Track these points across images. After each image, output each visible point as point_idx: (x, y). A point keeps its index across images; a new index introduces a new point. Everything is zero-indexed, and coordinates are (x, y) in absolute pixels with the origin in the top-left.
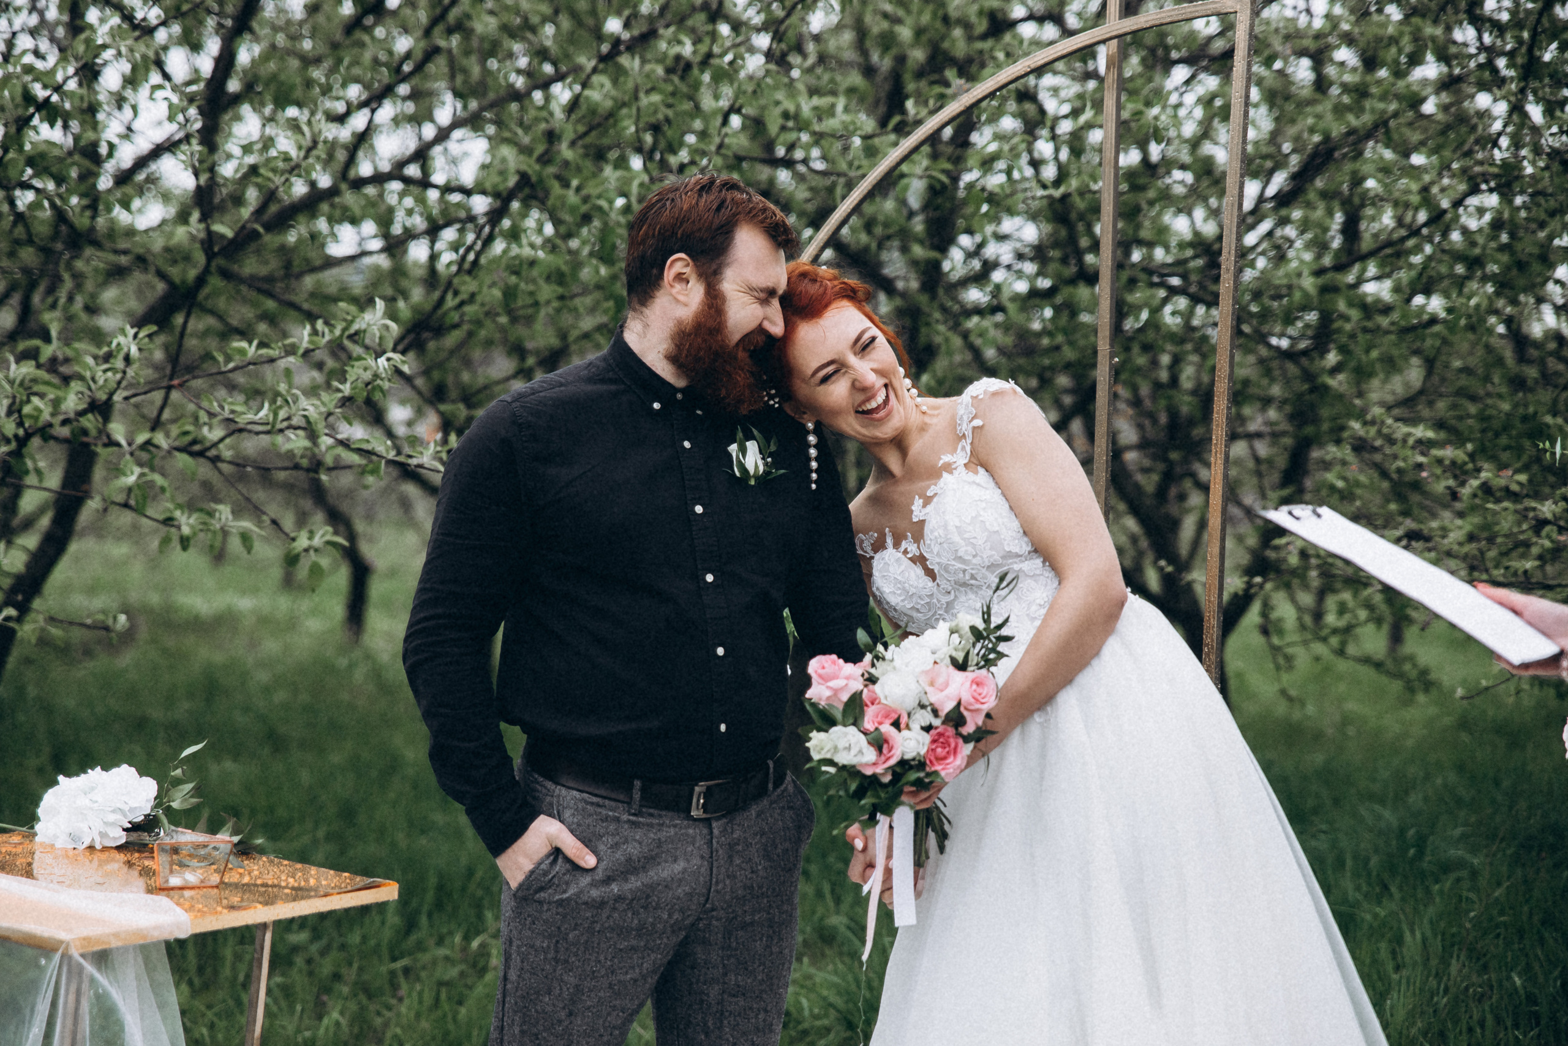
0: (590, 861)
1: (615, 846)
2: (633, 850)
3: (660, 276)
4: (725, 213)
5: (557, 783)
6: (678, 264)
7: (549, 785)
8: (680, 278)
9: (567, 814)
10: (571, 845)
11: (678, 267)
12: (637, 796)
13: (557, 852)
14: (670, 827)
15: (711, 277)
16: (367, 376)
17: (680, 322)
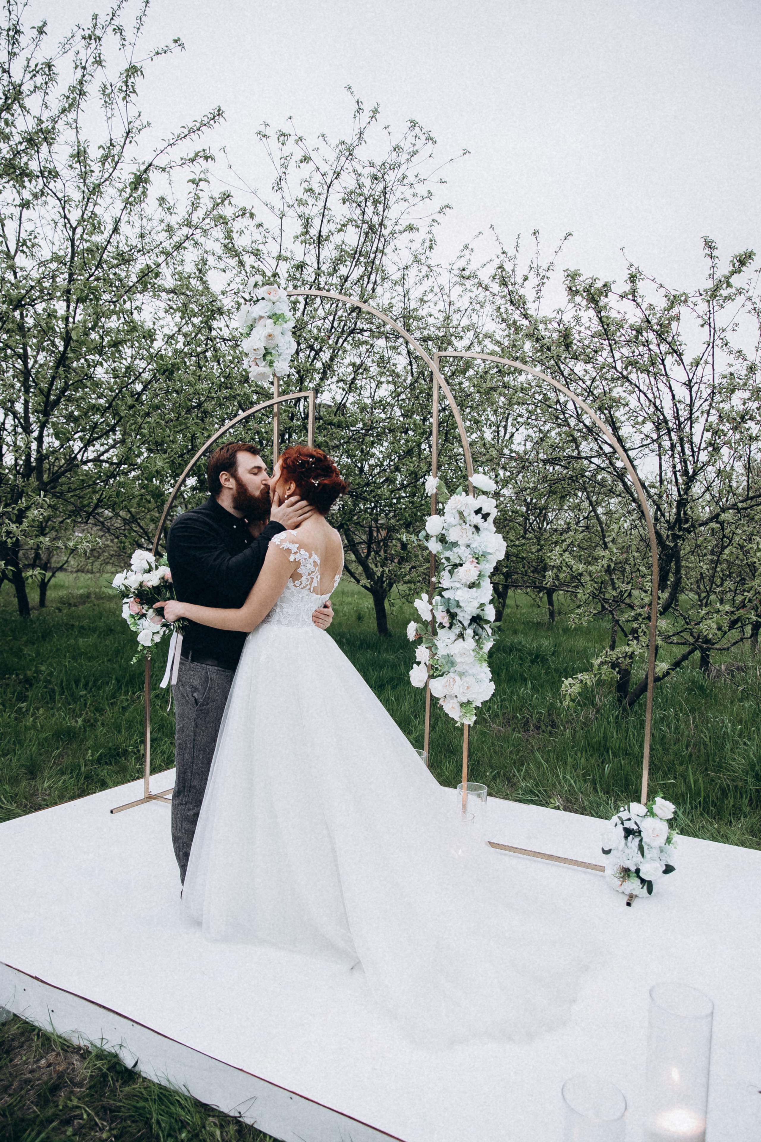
4: (230, 451)
8: (226, 480)
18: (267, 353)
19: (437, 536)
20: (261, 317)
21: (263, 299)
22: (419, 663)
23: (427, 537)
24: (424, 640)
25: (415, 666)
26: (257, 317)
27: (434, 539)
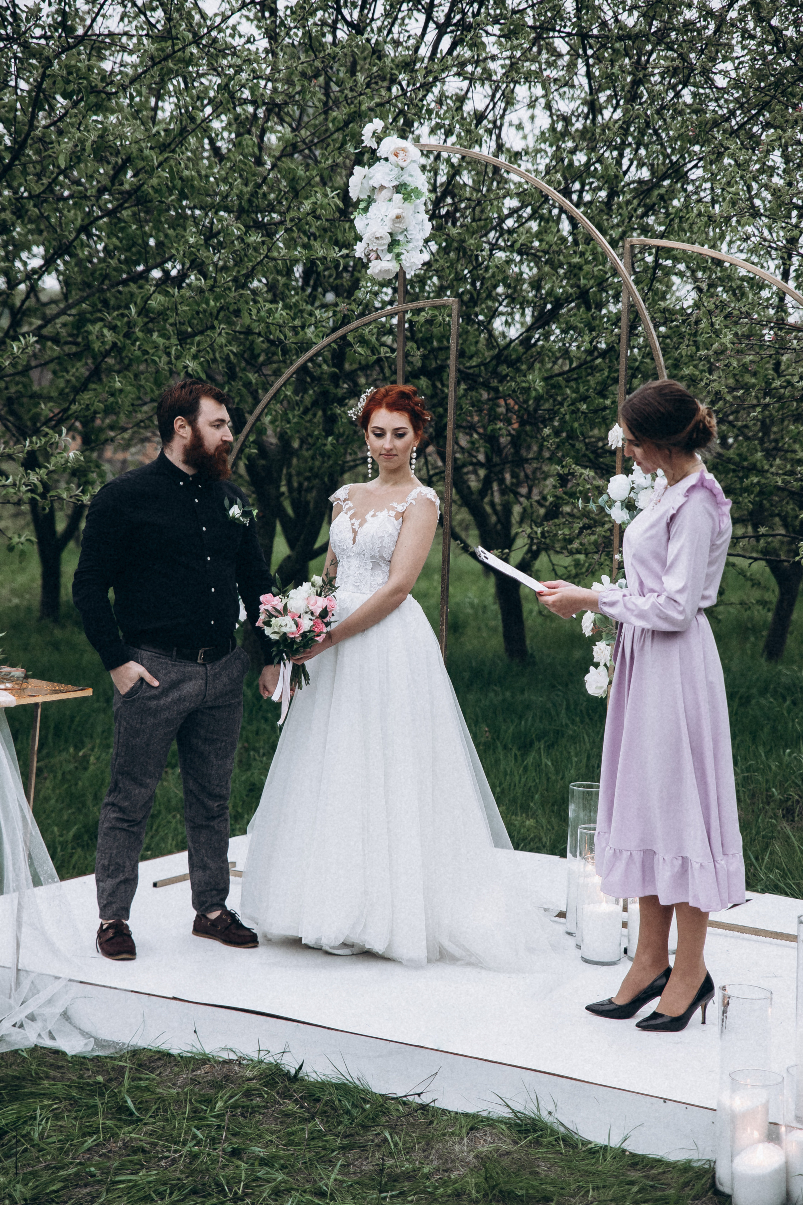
0: (156, 683)
1: (166, 674)
2: (173, 676)
3: (173, 428)
4: (194, 395)
5: (139, 648)
6: (179, 421)
7: (136, 650)
8: (181, 426)
9: (145, 662)
10: (148, 677)
11: (179, 423)
12: (174, 653)
13: (142, 680)
14: (190, 668)
15: (193, 423)
16: (63, 461)
17: (185, 446)
18: (393, 243)
19: (622, 502)
20: (382, 187)
21: (386, 159)
22: (597, 665)
23: (611, 503)
24: (604, 634)
25: (592, 668)
26: (377, 185)
27: (618, 504)
